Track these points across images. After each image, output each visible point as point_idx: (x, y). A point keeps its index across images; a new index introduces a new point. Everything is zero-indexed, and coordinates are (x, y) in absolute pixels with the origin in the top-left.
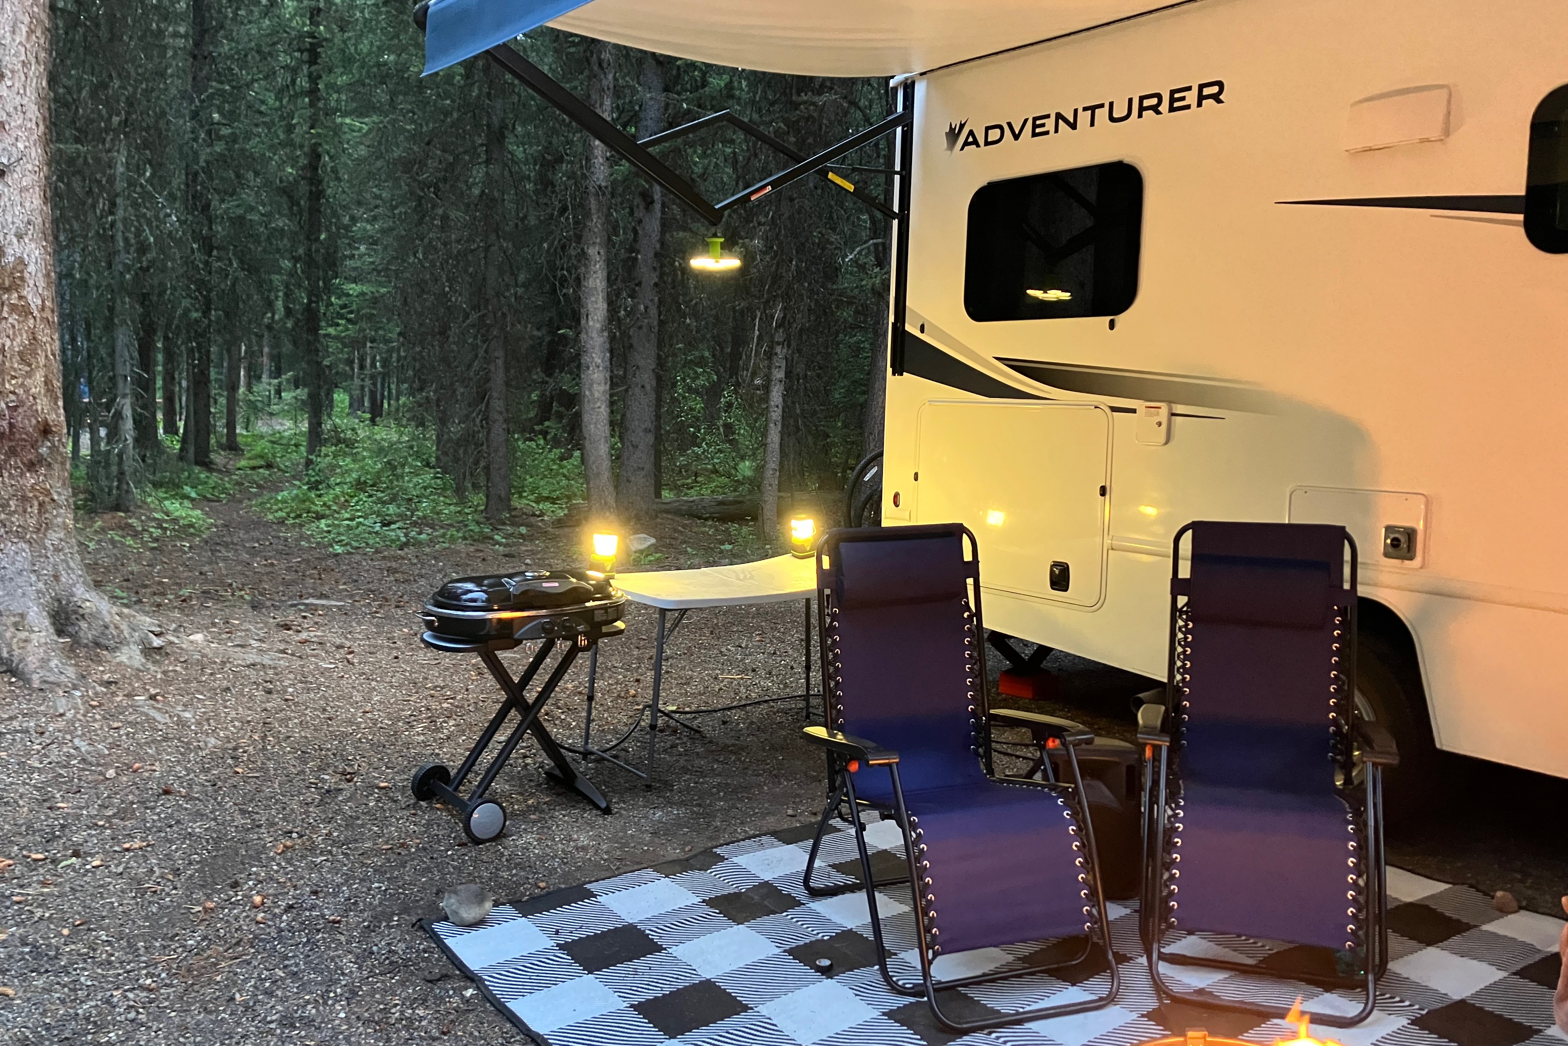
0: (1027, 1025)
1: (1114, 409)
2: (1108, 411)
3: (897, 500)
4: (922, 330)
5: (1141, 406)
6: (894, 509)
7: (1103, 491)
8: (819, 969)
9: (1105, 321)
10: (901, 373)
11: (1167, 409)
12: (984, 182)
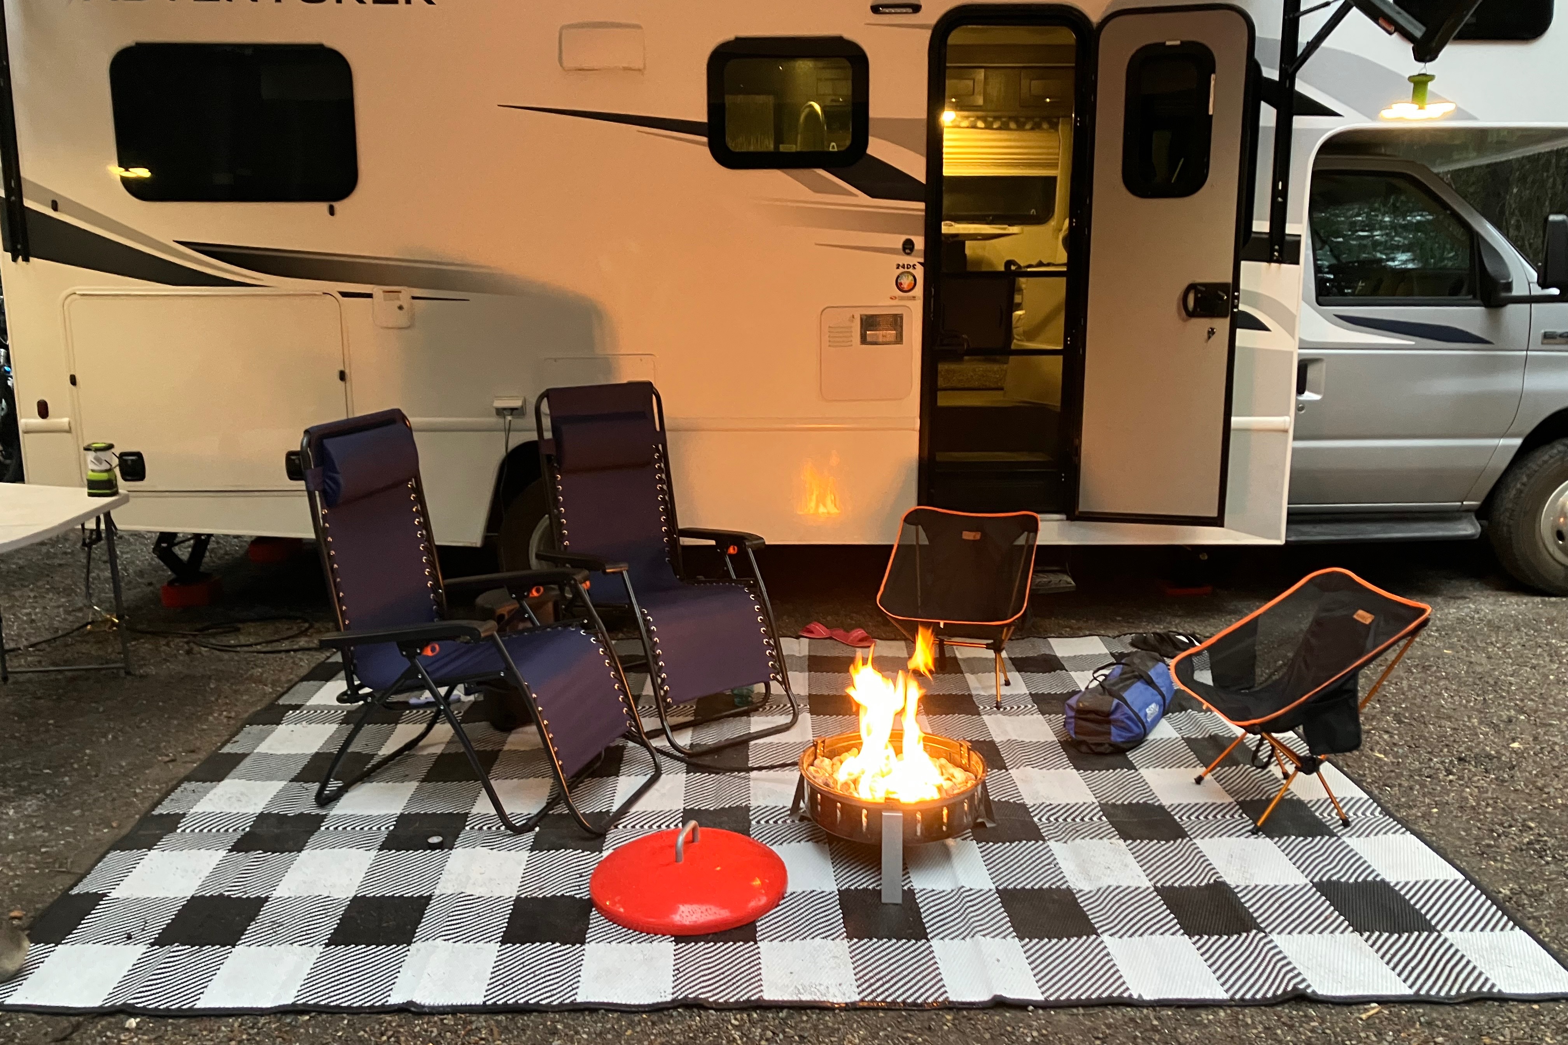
0: (633, 810)
1: (345, 295)
2: (339, 296)
3: (43, 410)
4: (55, 206)
5: (376, 290)
6: (40, 421)
7: (342, 376)
8: (433, 847)
9: (323, 207)
10: (26, 260)
11: (406, 293)
12: (128, 41)
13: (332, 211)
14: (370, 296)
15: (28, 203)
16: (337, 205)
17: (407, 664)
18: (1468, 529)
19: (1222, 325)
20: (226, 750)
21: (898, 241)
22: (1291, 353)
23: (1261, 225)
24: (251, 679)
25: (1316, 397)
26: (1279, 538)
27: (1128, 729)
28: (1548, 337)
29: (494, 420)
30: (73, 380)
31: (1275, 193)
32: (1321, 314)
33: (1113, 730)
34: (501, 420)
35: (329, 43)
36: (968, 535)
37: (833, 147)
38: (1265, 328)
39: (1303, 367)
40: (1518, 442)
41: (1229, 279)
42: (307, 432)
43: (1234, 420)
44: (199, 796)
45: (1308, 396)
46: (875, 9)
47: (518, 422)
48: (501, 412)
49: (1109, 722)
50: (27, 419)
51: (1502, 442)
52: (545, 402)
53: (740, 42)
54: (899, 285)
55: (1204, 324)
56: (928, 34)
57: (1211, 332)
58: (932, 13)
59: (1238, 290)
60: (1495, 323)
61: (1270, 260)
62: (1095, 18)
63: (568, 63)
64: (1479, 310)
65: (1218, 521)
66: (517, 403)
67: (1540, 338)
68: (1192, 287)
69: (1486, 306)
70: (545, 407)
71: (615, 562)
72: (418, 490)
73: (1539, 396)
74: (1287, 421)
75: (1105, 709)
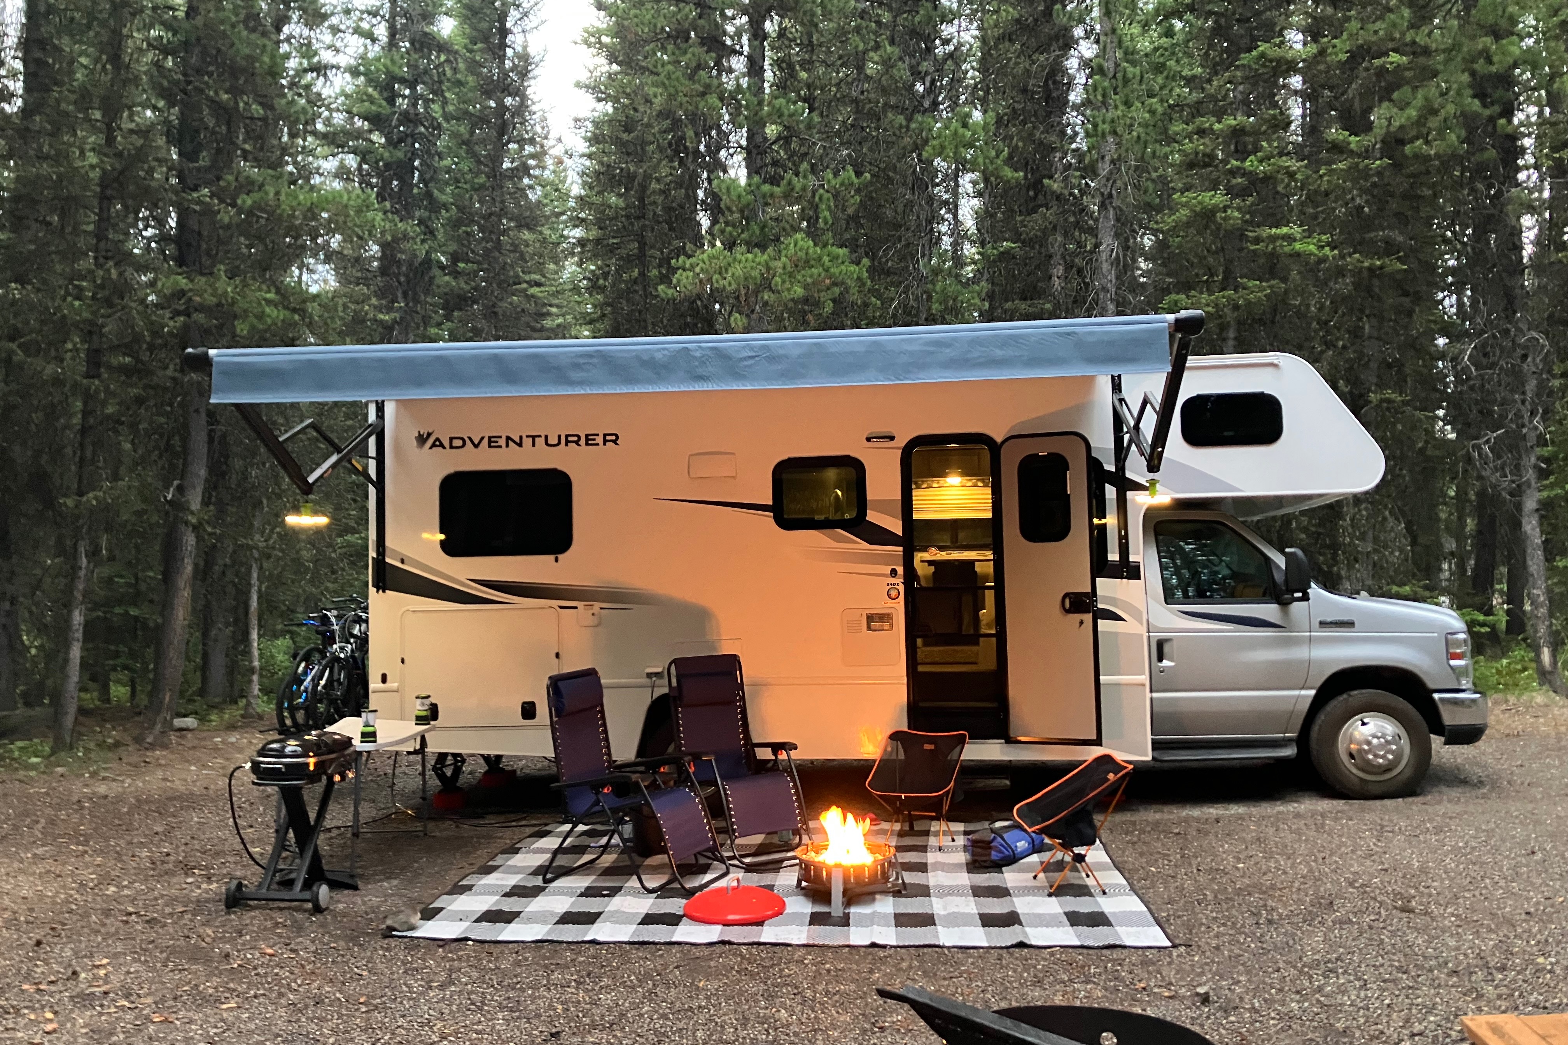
1: (562, 608)
2: (559, 609)
3: (384, 679)
4: (403, 562)
5: (580, 604)
6: (382, 685)
7: (557, 655)
8: (604, 896)
9: (552, 557)
10: (384, 591)
11: (597, 605)
12: (451, 470)
13: (557, 560)
14: (576, 608)
15: (388, 560)
16: (560, 556)
17: (594, 798)
18: (1290, 752)
19: (1088, 618)
20: (490, 863)
21: (887, 569)
22: (1142, 635)
23: (1113, 556)
24: (496, 837)
25: (1171, 664)
26: (1147, 755)
27: (1001, 852)
28: (1323, 624)
29: (645, 681)
30: (403, 661)
31: (1120, 537)
32: (1170, 611)
33: (993, 853)
34: (648, 680)
35: (560, 468)
36: (927, 747)
37: (847, 516)
38: (1122, 619)
39: (1160, 644)
40: (1313, 692)
41: (1089, 590)
42: (550, 678)
43: (1101, 678)
44: (481, 879)
45: (1166, 663)
46: (868, 439)
47: (659, 682)
48: (649, 675)
49: (990, 848)
50: (374, 684)
51: (1303, 692)
52: (673, 667)
53: (790, 460)
54: (889, 596)
55: (1078, 617)
56: (900, 452)
57: (1081, 623)
58: (902, 441)
59: (1096, 596)
60: (1285, 613)
61: (1122, 578)
62: (999, 440)
63: (692, 475)
64: (1274, 607)
65: (1098, 742)
66: (659, 670)
67: (1318, 624)
68: (1067, 595)
69: (1278, 603)
70: (673, 668)
71: (707, 754)
72: (602, 712)
73: (1322, 663)
74: (1144, 678)
75: (987, 839)
